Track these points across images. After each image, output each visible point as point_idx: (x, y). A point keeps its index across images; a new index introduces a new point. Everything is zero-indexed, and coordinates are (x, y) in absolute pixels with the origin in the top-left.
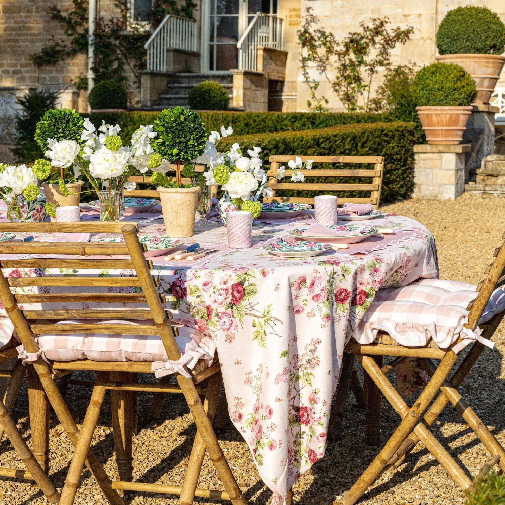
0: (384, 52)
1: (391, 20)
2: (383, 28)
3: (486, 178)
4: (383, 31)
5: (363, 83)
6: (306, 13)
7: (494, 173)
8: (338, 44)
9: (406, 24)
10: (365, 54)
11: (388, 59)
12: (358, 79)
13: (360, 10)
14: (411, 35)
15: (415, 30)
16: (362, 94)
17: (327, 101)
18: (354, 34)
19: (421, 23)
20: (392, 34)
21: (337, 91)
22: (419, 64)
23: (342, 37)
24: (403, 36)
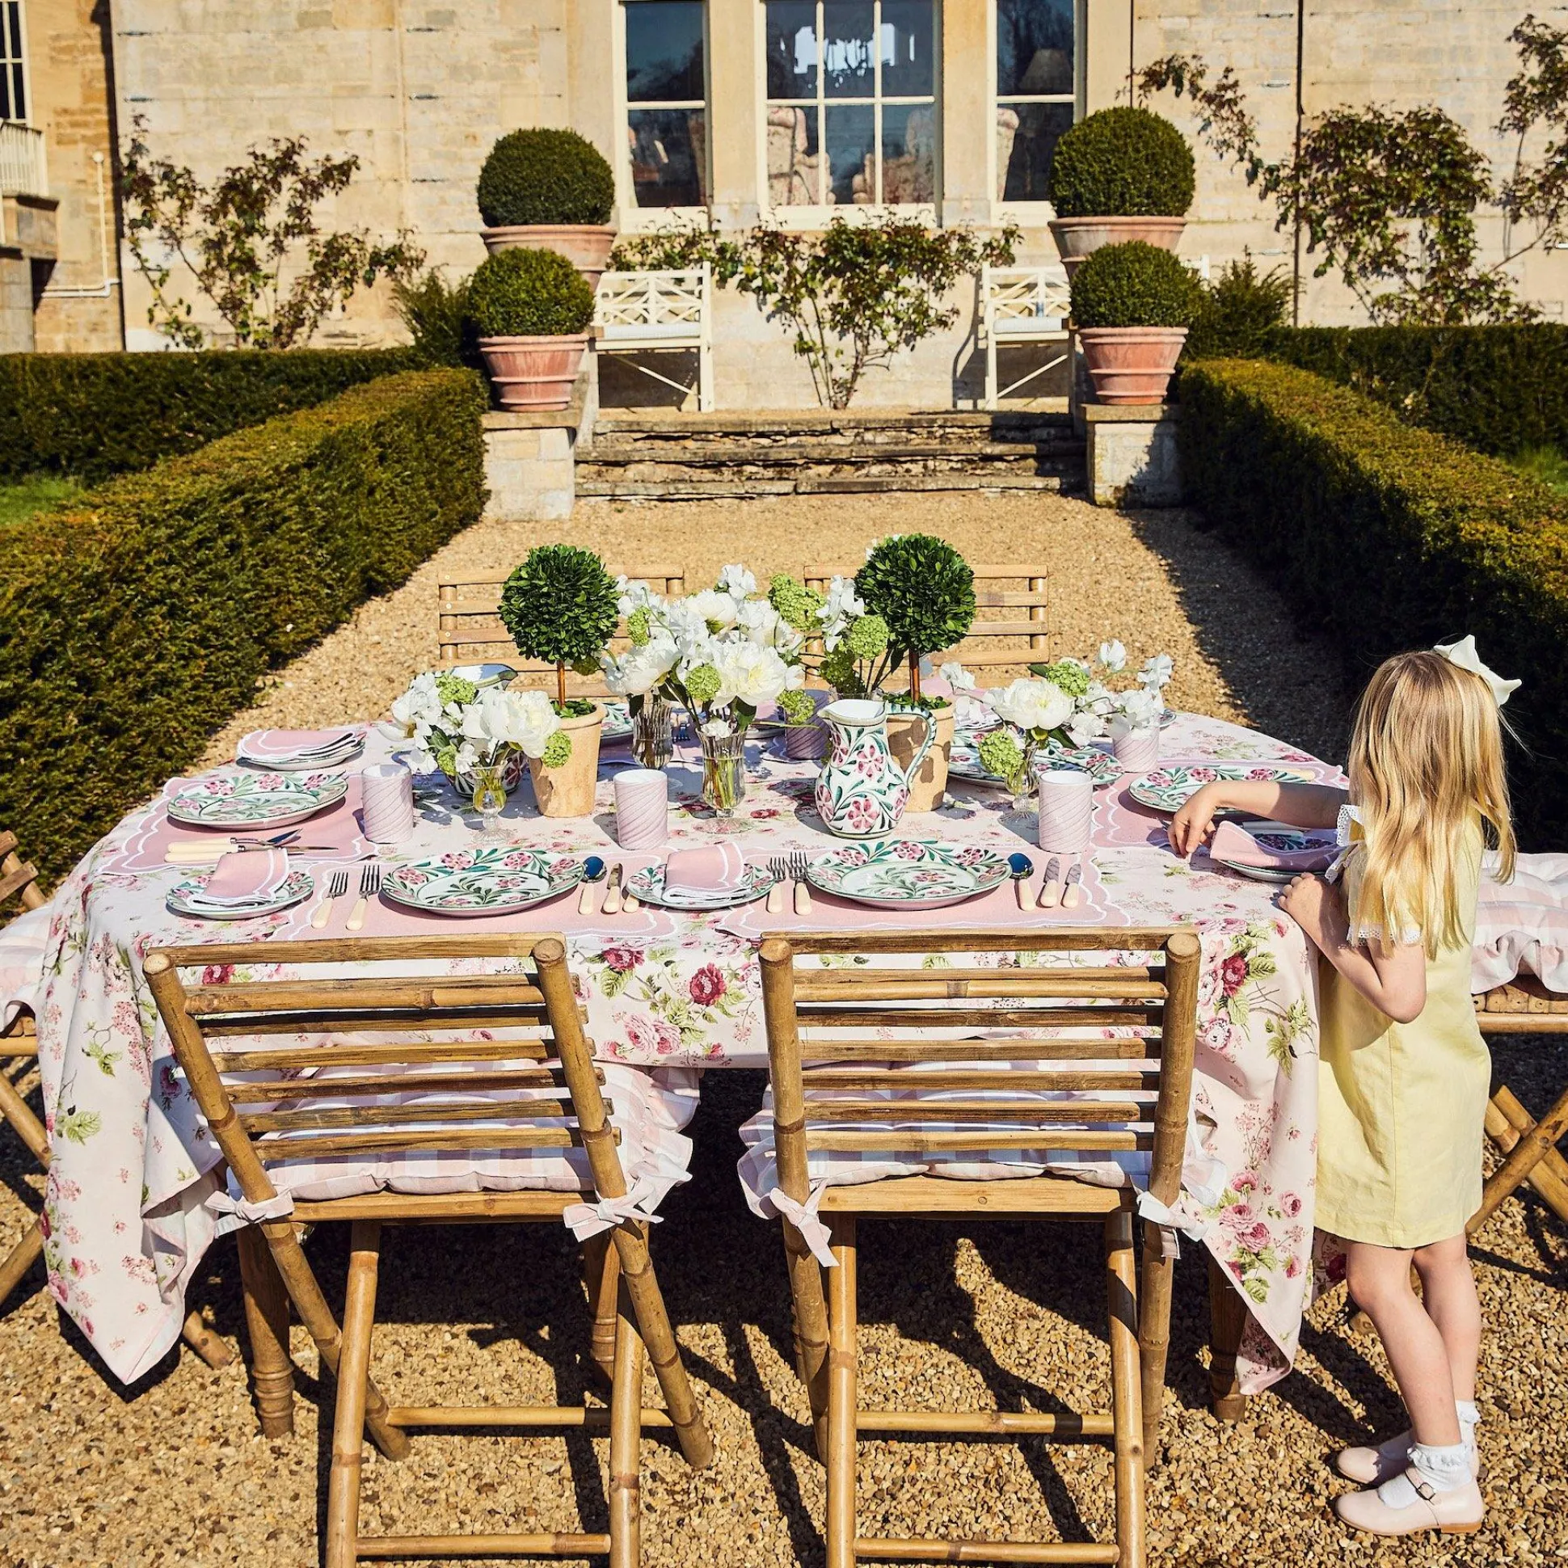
1: (312, 143)
2: (297, 158)
3: (604, 469)
4: (295, 165)
5: (262, 272)
6: (133, 127)
7: (621, 458)
8: (203, 191)
9: (343, 149)
10: (262, 210)
12: (248, 264)
13: (245, 120)
14: (355, 175)
15: (360, 162)
18: (236, 170)
19: (373, 147)
20: (316, 172)
21: (208, 289)
22: (376, 230)
23: (210, 177)
24: (339, 174)
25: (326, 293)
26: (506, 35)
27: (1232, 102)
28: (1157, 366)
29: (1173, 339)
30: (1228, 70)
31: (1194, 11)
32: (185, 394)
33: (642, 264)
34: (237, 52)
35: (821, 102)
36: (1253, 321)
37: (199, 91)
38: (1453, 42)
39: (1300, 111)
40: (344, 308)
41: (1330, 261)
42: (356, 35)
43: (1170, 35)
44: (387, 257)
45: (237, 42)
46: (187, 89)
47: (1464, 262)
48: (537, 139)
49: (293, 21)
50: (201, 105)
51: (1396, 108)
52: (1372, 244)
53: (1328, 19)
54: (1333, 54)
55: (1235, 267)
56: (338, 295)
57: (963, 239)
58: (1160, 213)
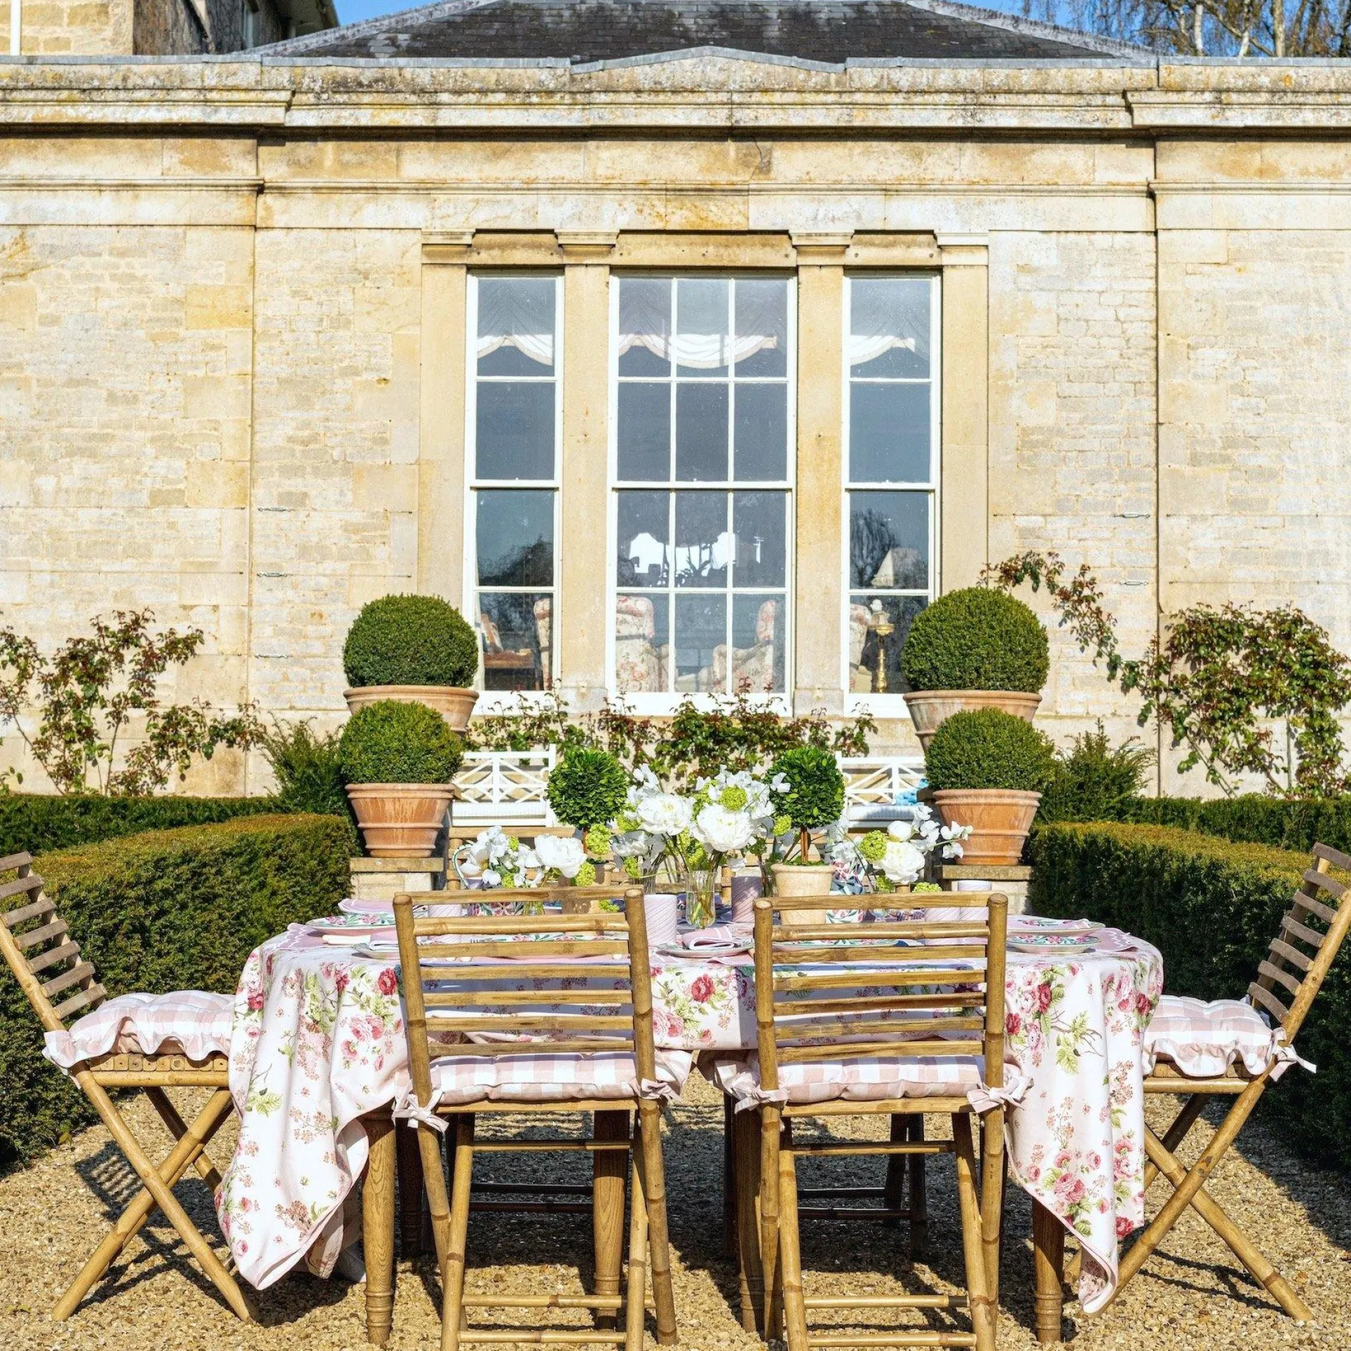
0: (141, 679)
1: (157, 617)
2: (140, 631)
4: (138, 637)
5: (98, 742)
8: (43, 661)
9: (188, 623)
10: (101, 681)
11: (149, 695)
12: (87, 734)
13: (90, 593)
14: (198, 648)
15: (205, 637)
16: (95, 763)
17: (20, 779)
18: (79, 642)
19: (217, 622)
20: (159, 645)
21: (41, 757)
22: (216, 705)
23: (51, 646)
24: (182, 647)
25: (163, 764)
26: (357, 517)
27: (1089, 600)
28: (1012, 827)
29: (1027, 802)
30: (1084, 569)
31: (1049, 510)
32: (55, 834)
33: (487, 744)
34: (87, 527)
35: (672, 590)
36: (1107, 789)
37: (46, 564)
38: (1311, 547)
39: (1160, 609)
40: (183, 777)
41: (1193, 758)
42: (205, 514)
43: (1025, 533)
44: (226, 730)
45: (87, 517)
46: (35, 562)
47: (1332, 762)
48: (405, 604)
49: (145, 498)
50: (48, 577)
51: (1254, 608)
52: (1235, 742)
53: (1184, 521)
54: (1191, 555)
55: (1088, 738)
56: (176, 766)
57: (816, 727)
58: (1015, 688)
